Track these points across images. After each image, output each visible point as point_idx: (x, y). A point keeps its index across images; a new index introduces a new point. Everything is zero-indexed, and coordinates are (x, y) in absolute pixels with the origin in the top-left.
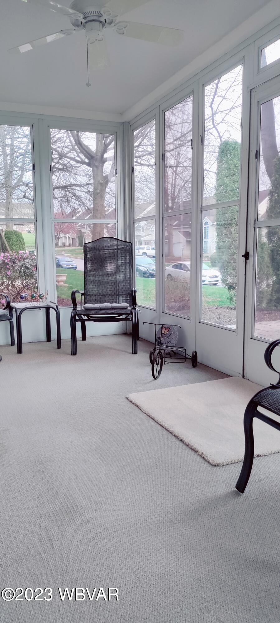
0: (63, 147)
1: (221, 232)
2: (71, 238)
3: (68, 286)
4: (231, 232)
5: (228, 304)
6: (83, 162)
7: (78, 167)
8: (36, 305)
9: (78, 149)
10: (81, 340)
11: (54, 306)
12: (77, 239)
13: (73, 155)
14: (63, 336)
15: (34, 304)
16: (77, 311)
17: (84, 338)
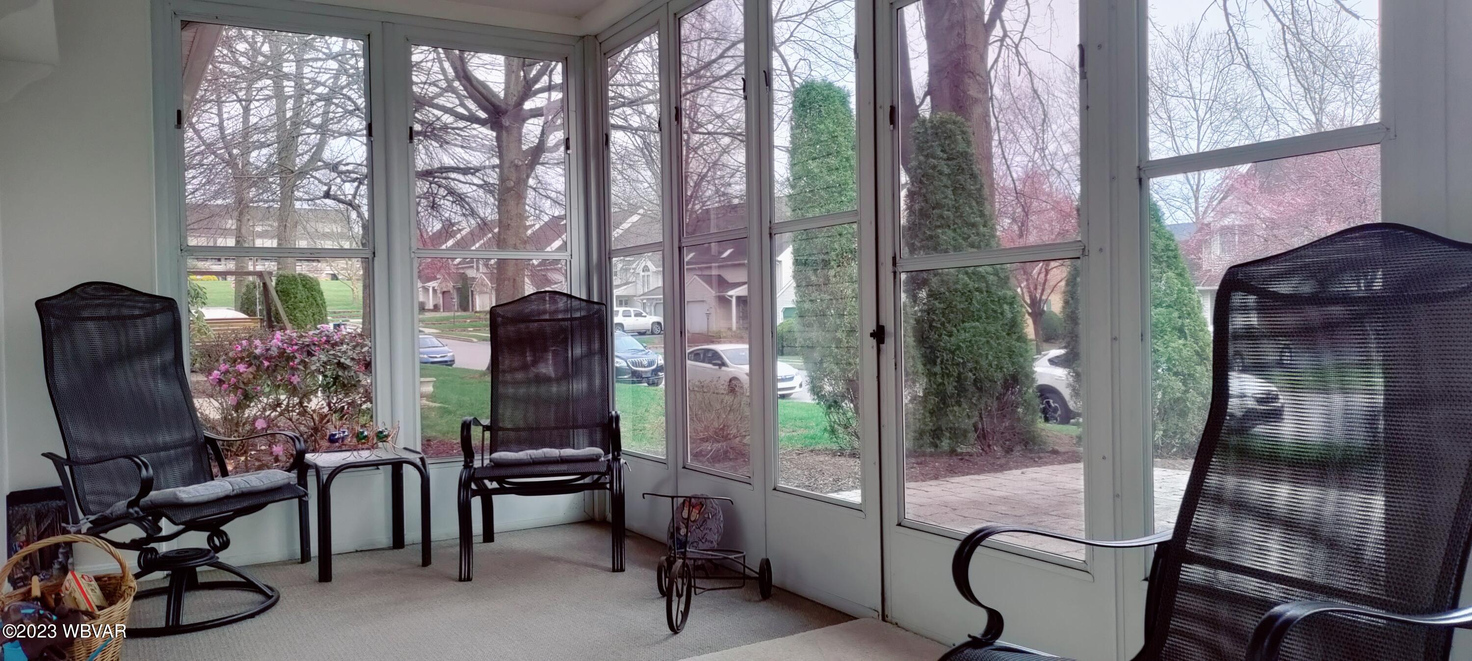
0: (425, 83)
1: (806, 278)
2: (438, 292)
3: (440, 408)
4: (829, 280)
5: (826, 442)
6: (472, 119)
7: (460, 129)
8: (371, 458)
9: (461, 88)
10: (482, 541)
11: (416, 458)
12: (455, 292)
13: (449, 101)
14: (436, 533)
15: (365, 455)
16: (475, 469)
17: (489, 535)
